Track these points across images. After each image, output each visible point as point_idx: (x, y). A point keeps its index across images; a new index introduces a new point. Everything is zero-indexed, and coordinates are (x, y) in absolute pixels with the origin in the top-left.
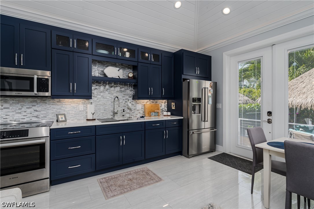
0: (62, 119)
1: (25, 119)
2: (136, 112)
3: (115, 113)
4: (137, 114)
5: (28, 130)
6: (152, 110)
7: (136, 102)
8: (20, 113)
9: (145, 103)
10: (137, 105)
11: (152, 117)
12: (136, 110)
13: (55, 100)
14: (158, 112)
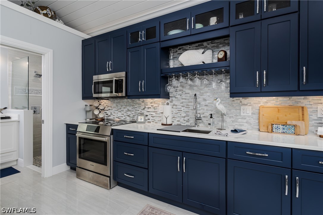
0: (141, 120)
1: (122, 117)
2: (239, 120)
3: (198, 119)
4: (243, 125)
5: (100, 127)
6: (278, 119)
7: (241, 102)
8: (120, 112)
9: (262, 104)
10: (242, 107)
11: (274, 135)
12: (240, 115)
13: (140, 100)
14: (295, 126)
